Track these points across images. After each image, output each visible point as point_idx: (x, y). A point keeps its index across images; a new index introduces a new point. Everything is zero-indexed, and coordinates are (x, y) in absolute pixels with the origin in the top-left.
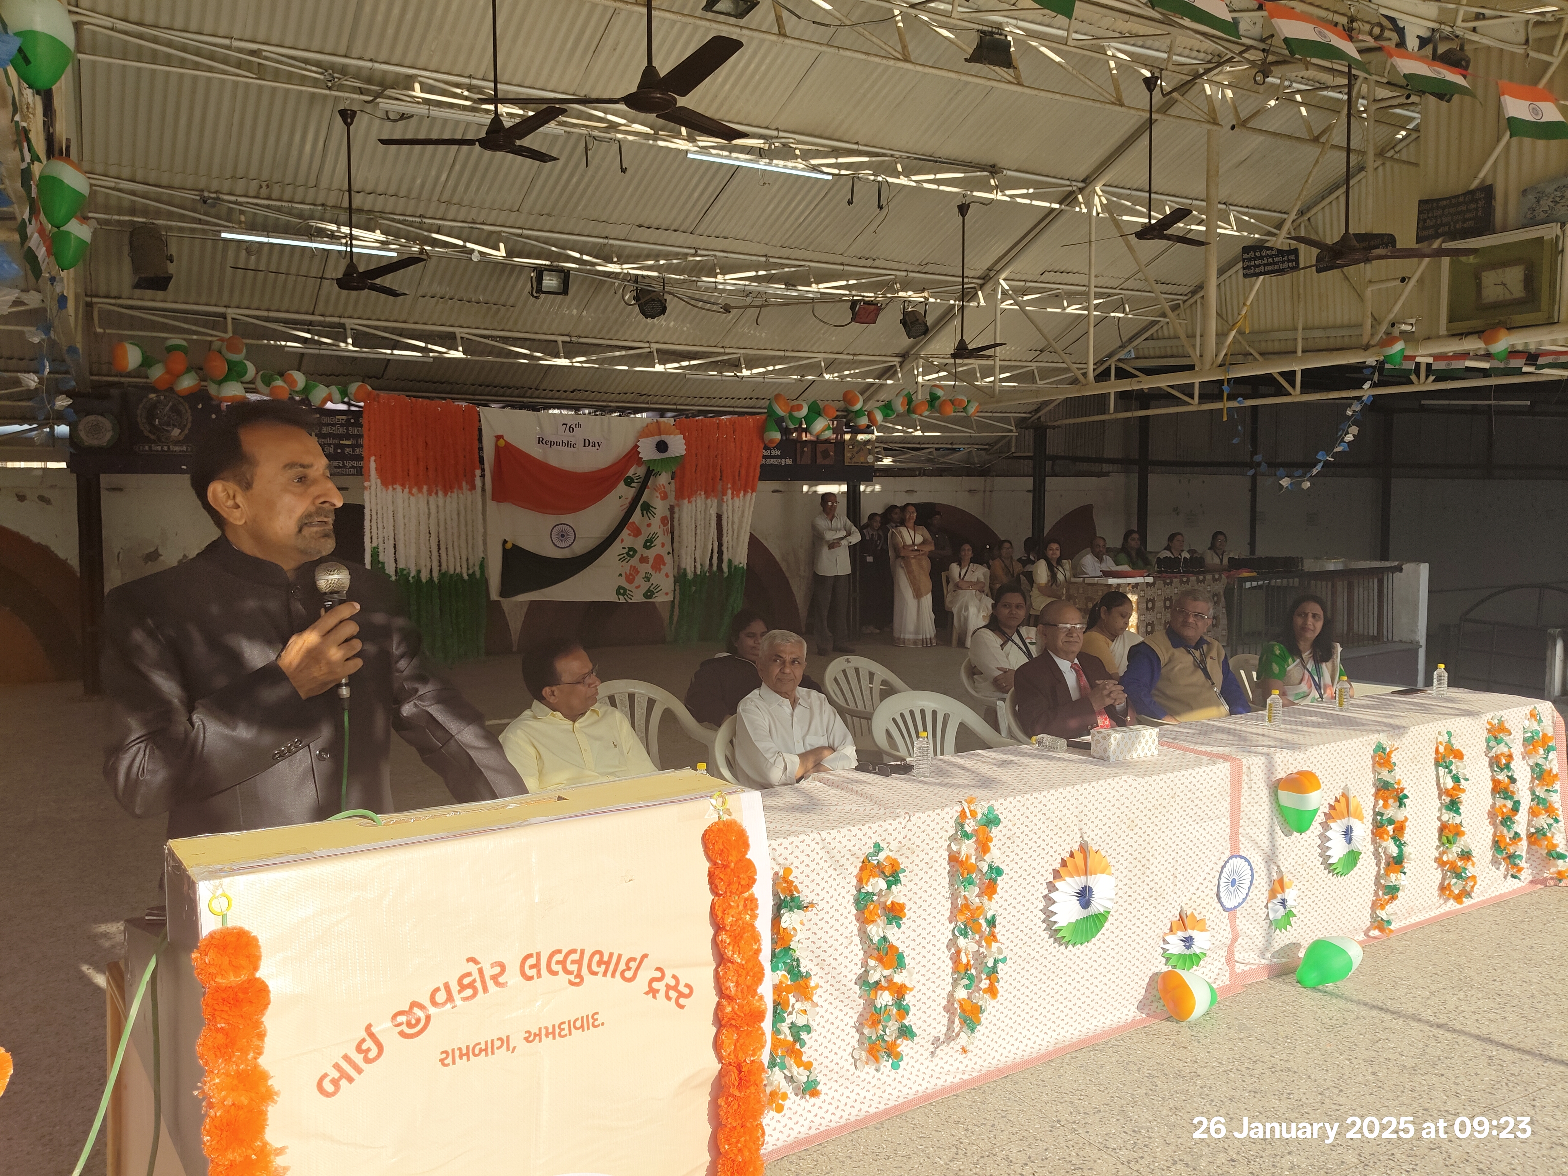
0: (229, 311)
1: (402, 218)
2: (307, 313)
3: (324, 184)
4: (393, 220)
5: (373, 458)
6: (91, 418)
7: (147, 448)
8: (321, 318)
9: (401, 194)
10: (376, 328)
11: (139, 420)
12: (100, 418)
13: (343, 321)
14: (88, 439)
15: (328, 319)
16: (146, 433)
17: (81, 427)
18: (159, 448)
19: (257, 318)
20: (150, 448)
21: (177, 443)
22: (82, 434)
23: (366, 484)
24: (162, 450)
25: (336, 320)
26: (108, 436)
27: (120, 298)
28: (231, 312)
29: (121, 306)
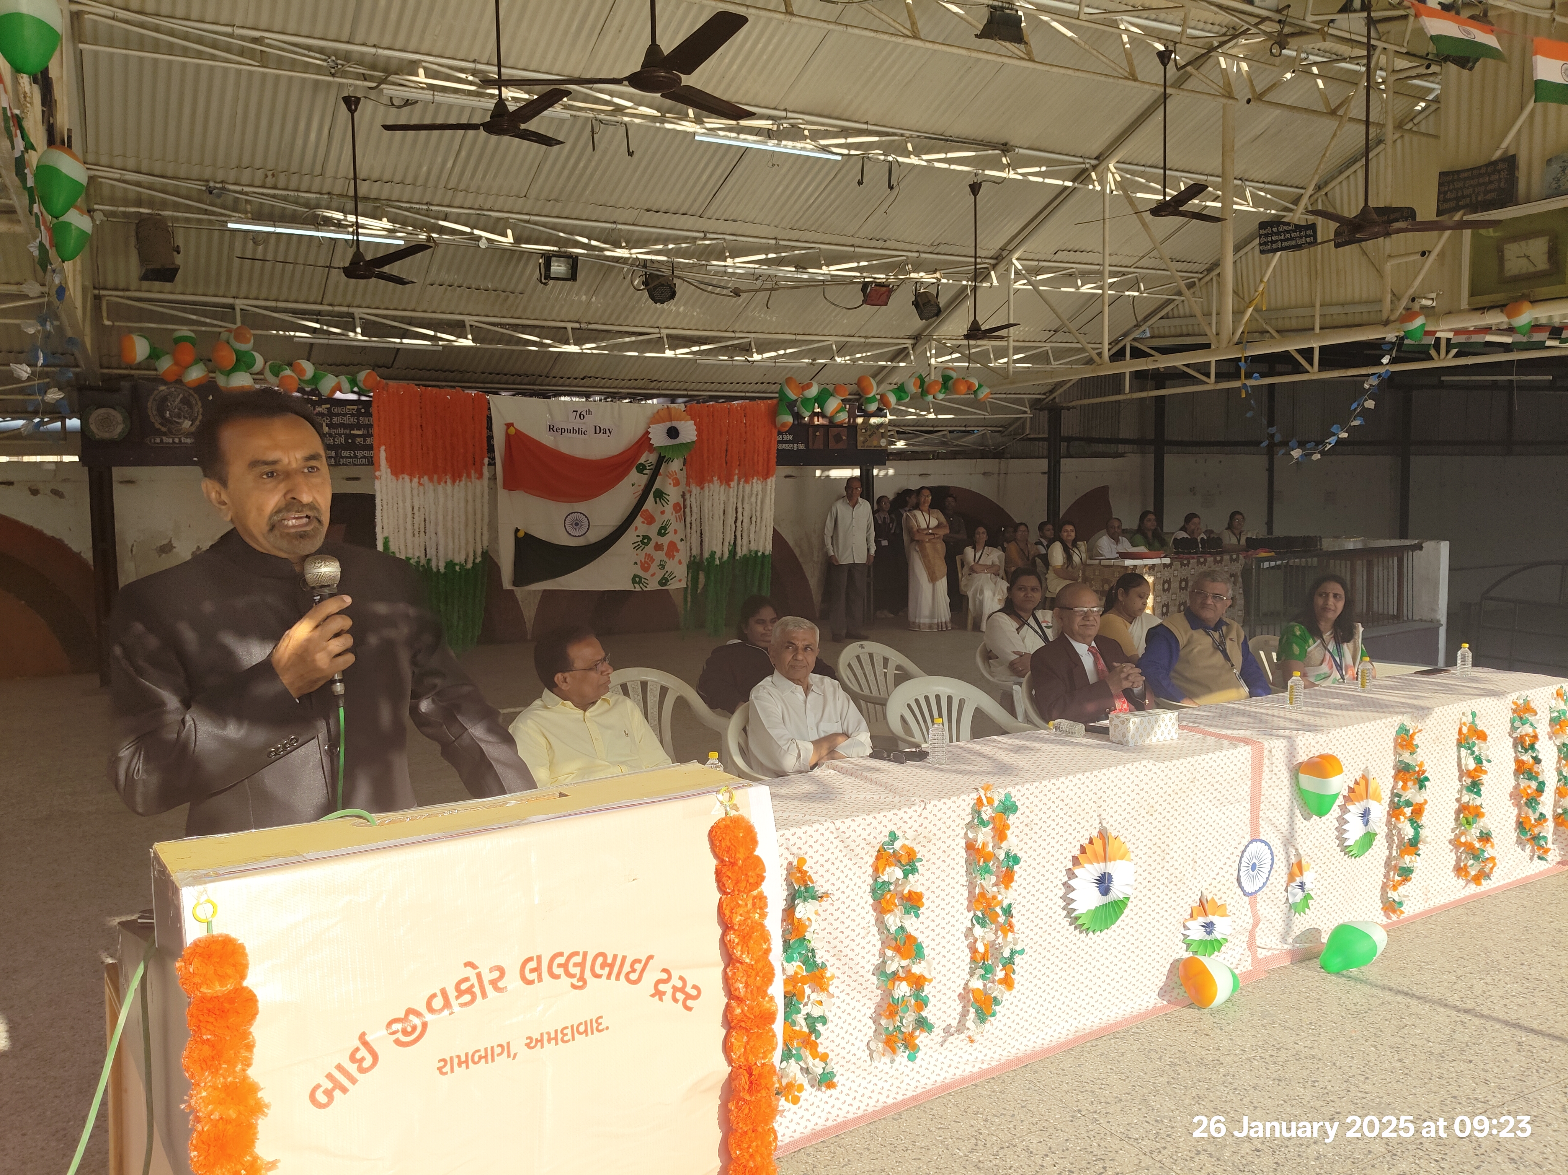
0: (238, 301)
1: (408, 205)
2: (315, 303)
3: (330, 172)
4: (400, 208)
5: (383, 448)
6: (101, 411)
7: (158, 440)
8: (330, 308)
9: (407, 182)
10: (385, 317)
11: (149, 412)
12: (111, 411)
13: (351, 310)
14: (99, 432)
15: (337, 309)
16: (158, 426)
17: (92, 419)
18: (171, 441)
19: (266, 308)
20: (162, 440)
21: (188, 435)
22: (93, 427)
23: (377, 473)
24: (174, 442)
25: (344, 309)
26: (119, 428)
27: (128, 290)
28: (239, 303)
29: (129, 298)
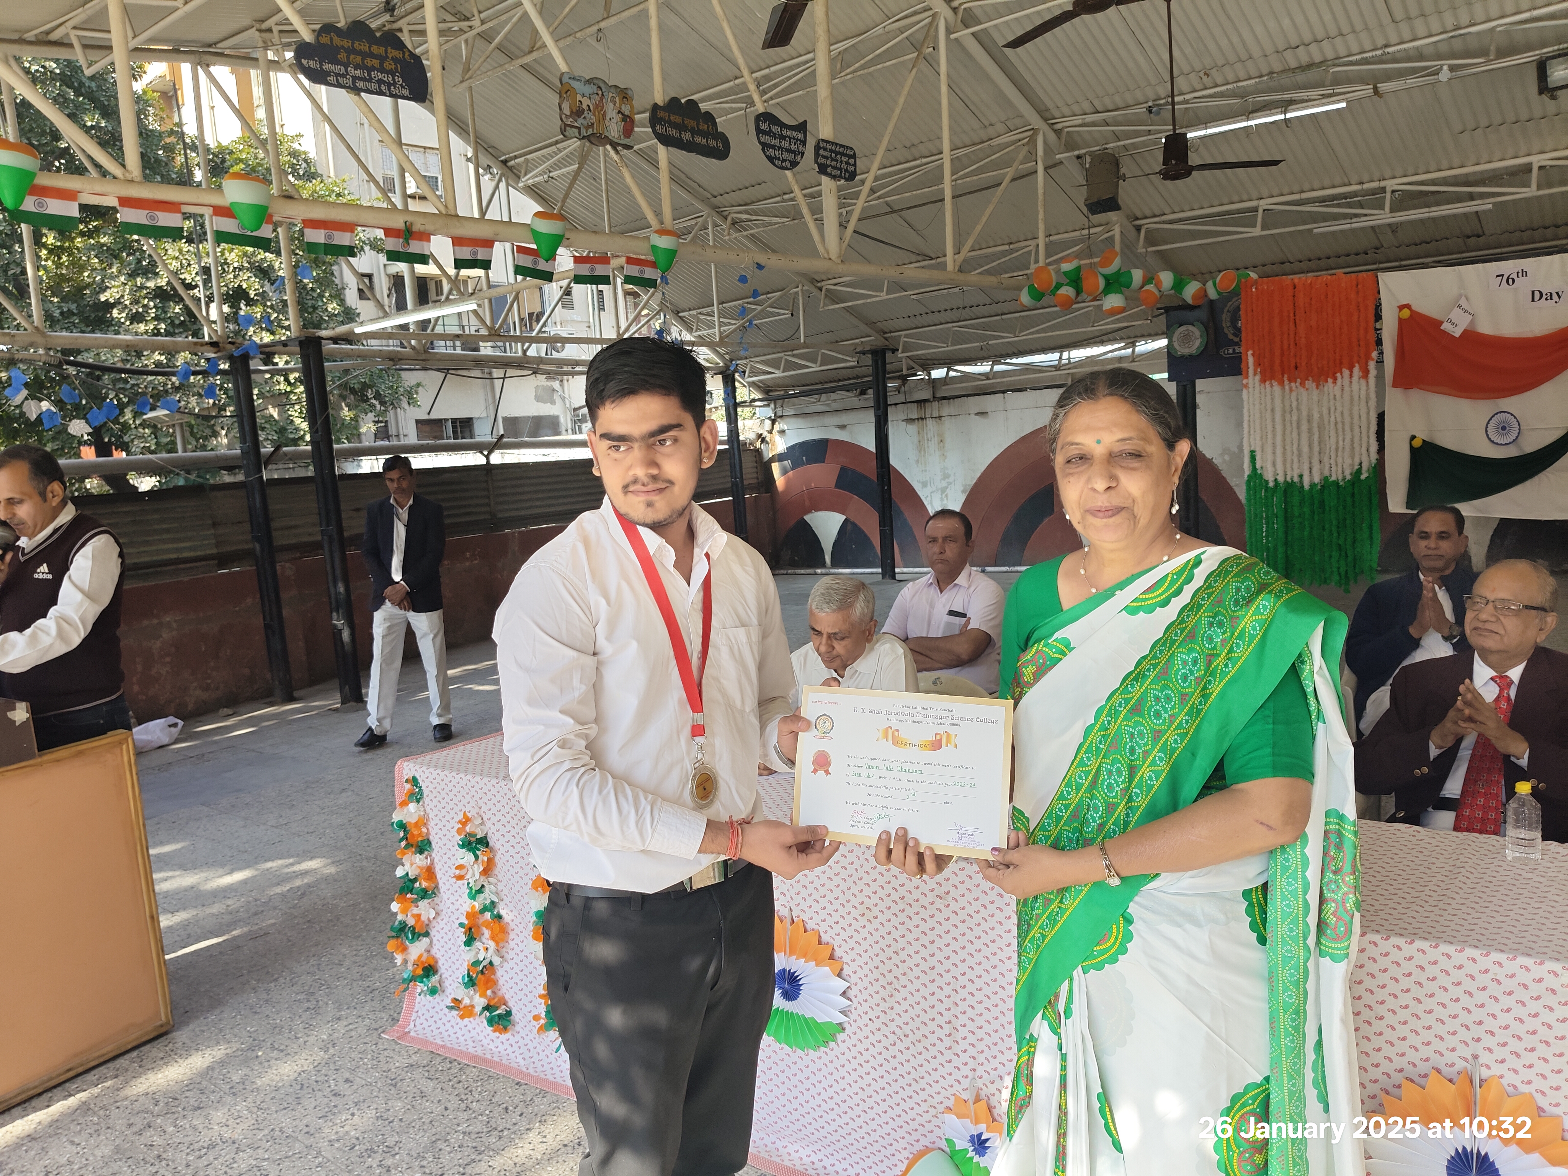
0: (1262, 202)
1: (1358, 57)
3: (1256, 52)
4: (1348, 63)
5: (1250, 353)
6: (1184, 328)
7: (1231, 351)
11: (1224, 324)
12: (1190, 327)
14: (1182, 350)
16: (1231, 337)
17: (1174, 339)
20: (1234, 350)
22: (1176, 345)
26: (1197, 343)
28: (1263, 204)
29: (1164, 222)
